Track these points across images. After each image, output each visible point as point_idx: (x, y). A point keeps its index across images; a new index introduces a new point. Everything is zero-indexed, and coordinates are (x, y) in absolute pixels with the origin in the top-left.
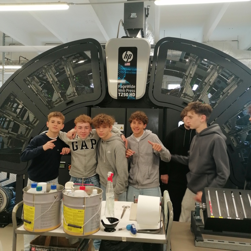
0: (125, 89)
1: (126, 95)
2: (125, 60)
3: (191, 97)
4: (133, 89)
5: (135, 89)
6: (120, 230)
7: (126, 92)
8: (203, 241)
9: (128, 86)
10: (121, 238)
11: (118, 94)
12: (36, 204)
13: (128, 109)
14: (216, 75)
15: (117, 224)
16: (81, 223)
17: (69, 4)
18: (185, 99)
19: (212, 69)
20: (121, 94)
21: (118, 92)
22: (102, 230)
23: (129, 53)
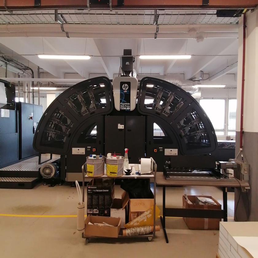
0: (124, 105)
1: (125, 108)
2: (124, 89)
3: (160, 109)
4: (129, 105)
5: (130, 105)
6: (133, 174)
7: (125, 107)
8: (169, 177)
9: (126, 104)
10: (134, 177)
11: (120, 108)
12: (94, 164)
13: (126, 116)
14: (173, 97)
15: (131, 172)
16: (116, 172)
17: (90, 56)
18: (157, 111)
19: (171, 94)
20: (122, 108)
21: (120, 107)
22: (125, 175)
23: (126, 85)
